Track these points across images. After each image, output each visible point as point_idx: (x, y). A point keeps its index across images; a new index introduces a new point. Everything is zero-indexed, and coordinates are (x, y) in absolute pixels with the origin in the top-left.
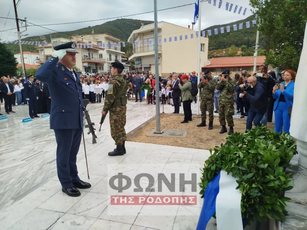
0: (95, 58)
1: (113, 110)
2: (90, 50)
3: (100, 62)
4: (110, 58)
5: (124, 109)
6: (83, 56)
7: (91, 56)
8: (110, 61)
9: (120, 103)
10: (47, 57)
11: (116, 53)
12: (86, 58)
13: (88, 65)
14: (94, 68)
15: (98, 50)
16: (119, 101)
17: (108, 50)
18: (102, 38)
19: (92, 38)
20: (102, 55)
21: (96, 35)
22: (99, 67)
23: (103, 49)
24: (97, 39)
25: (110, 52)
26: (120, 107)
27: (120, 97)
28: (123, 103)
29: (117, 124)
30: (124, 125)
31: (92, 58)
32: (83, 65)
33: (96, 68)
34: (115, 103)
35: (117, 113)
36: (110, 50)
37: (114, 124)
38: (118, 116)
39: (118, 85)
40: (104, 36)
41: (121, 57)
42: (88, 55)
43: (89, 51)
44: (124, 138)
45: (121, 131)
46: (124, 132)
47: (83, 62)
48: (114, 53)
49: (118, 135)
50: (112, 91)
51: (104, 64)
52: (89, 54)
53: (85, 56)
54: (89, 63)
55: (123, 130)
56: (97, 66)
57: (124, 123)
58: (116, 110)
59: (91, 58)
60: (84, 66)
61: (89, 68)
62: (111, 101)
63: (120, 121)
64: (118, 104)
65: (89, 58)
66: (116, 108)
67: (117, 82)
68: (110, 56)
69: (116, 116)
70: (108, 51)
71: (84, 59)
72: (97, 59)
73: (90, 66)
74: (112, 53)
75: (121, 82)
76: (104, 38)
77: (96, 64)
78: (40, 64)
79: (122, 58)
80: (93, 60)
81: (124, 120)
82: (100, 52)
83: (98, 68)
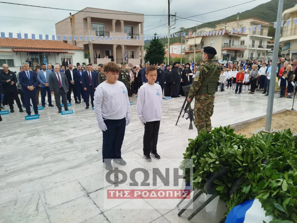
0: (236, 45)
1: (197, 98)
2: (232, 37)
3: (240, 49)
4: (252, 44)
5: (209, 98)
6: (223, 44)
7: (232, 43)
8: (252, 47)
9: (206, 92)
10: (191, 47)
11: (261, 39)
12: (226, 46)
13: (227, 52)
14: (233, 56)
15: (240, 37)
16: (206, 88)
17: (252, 35)
18: (247, 23)
19: (236, 24)
20: (244, 42)
21: (241, 21)
22: (238, 54)
23: (246, 35)
24: (241, 26)
25: (254, 38)
26: (205, 96)
27: (207, 84)
28: (209, 92)
29: (200, 113)
30: (211, 115)
31: (233, 46)
32: (222, 52)
33: (236, 55)
34: (200, 91)
35: (201, 102)
36: (254, 35)
37: (197, 113)
38: (202, 105)
39: (205, 72)
40: (250, 21)
41: (267, 42)
42: (228, 43)
43: (230, 38)
44: (208, 129)
45: (205, 121)
46: (209, 123)
47: (222, 50)
48: (258, 39)
49: (200, 124)
50: (198, 78)
51: (244, 51)
52: (230, 41)
53: (225, 44)
54: (228, 50)
55: (208, 120)
56: (236, 54)
57: (210, 113)
58: (201, 99)
59: (231, 45)
60: (223, 54)
61: (228, 55)
62: (196, 88)
63: (204, 110)
64: (203, 92)
65: (230, 46)
66: (200, 96)
67: (205, 69)
68: (254, 42)
69: (199, 104)
70: (252, 37)
71: (223, 47)
72: (238, 46)
73: (228, 54)
74: (255, 39)
75: (209, 68)
76: (249, 23)
77: (236, 51)
78: (184, 53)
79: (268, 44)
80: (232, 47)
81: (211, 110)
82: (242, 38)
83: (238, 56)
